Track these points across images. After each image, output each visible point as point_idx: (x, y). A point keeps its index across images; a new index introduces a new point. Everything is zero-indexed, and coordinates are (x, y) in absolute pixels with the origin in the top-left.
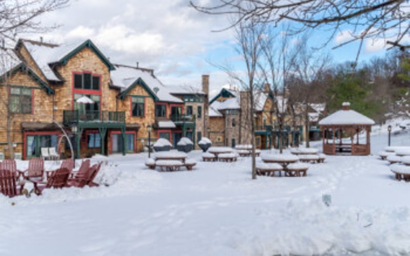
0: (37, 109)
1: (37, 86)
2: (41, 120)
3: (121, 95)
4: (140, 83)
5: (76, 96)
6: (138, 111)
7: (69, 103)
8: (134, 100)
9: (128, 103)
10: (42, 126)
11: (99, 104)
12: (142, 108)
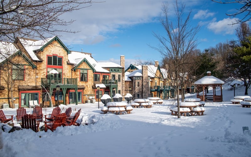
0: (27, 77)
1: (27, 64)
2: (29, 84)
3: (74, 68)
4: (85, 61)
5: (49, 69)
6: (83, 78)
7: (45, 74)
8: (81, 71)
9: (78, 73)
10: (30, 88)
11: (61, 74)
12: (86, 76)
